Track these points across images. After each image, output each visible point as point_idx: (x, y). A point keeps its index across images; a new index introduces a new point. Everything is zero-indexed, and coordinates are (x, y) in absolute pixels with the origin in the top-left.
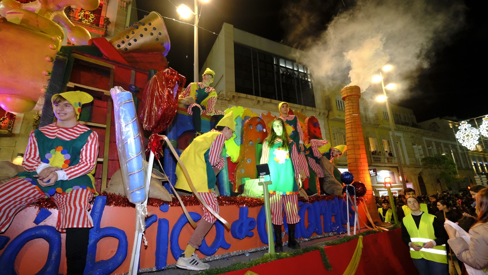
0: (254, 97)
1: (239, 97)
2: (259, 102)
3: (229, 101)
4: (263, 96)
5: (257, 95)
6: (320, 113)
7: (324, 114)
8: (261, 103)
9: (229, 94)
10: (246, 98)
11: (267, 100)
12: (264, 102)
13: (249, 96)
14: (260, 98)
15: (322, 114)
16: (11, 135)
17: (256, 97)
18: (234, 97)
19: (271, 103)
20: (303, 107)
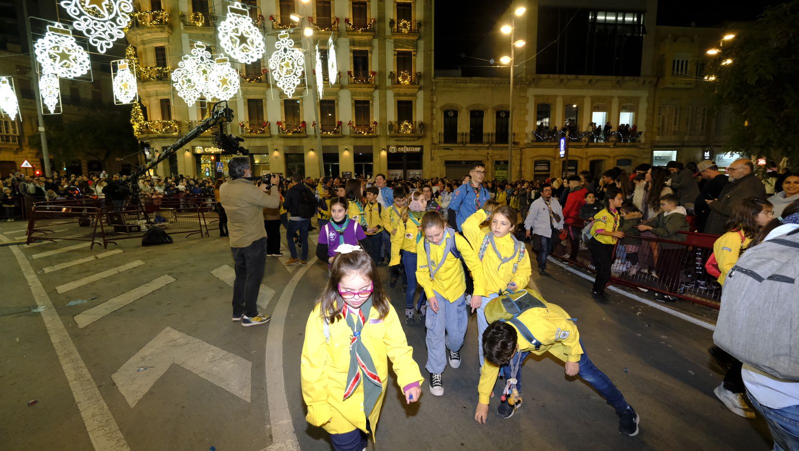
0: (557, 76)
1: (540, 79)
2: (562, 80)
3: (530, 84)
4: (568, 73)
5: (561, 73)
6: (644, 82)
7: (650, 82)
8: (565, 81)
9: (529, 77)
10: (548, 78)
11: (572, 77)
12: (568, 80)
13: (551, 76)
14: (563, 76)
15: (647, 83)
16: (377, 137)
17: (558, 75)
18: (534, 79)
19: (577, 78)
20: (619, 78)
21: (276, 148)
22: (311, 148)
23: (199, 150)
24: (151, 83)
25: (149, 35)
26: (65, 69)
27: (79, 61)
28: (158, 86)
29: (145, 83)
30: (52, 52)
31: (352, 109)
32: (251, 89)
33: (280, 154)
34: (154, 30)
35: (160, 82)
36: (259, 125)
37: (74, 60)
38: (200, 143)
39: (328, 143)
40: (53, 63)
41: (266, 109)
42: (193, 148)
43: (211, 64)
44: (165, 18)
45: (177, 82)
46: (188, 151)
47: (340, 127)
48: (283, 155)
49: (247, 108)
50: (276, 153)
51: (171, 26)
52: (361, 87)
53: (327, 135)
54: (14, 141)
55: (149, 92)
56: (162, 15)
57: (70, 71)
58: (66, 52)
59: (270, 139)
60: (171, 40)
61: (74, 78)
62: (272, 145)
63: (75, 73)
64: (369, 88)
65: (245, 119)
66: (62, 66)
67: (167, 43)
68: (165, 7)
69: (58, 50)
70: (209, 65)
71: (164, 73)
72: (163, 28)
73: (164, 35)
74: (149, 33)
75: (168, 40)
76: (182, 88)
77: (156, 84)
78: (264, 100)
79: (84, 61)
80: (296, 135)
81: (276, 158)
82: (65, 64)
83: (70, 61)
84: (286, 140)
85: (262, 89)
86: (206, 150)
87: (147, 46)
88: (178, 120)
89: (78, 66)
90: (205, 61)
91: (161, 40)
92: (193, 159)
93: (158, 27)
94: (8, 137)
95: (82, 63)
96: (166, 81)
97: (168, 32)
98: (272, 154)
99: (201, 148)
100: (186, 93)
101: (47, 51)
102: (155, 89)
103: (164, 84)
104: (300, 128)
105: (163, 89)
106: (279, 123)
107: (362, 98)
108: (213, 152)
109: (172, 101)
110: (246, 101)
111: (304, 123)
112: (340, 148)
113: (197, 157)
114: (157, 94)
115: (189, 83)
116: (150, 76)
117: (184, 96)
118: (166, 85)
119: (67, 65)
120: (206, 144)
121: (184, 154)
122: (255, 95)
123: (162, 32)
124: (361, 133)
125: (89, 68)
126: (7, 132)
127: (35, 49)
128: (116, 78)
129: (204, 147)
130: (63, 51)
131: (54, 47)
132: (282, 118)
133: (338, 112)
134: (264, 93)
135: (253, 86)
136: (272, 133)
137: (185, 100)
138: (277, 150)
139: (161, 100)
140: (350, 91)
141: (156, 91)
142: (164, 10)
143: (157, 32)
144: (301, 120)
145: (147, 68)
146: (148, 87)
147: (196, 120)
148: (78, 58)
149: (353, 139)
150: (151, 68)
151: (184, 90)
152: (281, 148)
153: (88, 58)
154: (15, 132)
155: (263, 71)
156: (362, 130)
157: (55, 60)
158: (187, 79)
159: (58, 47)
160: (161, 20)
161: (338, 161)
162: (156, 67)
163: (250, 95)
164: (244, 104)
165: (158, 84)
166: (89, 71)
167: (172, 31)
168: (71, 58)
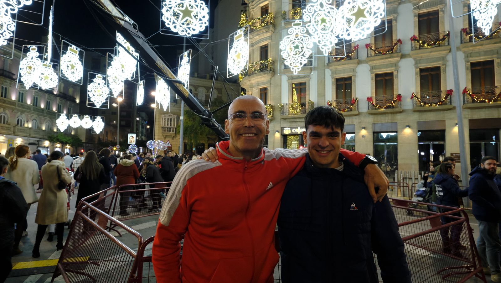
21: (363, 126)
22: (408, 125)
23: (287, 131)
24: (255, 75)
25: (258, 37)
26: (185, 26)
27: (200, 16)
28: (260, 77)
29: (250, 77)
30: (177, 10)
31: (467, 75)
32: (340, 67)
33: (368, 132)
34: (261, 31)
35: (262, 73)
36: (347, 103)
37: (195, 17)
38: (289, 124)
39: (430, 117)
40: (176, 21)
41: (355, 86)
42: (282, 129)
43: (331, 11)
44: (271, 19)
45: (285, 50)
46: (278, 132)
47: (449, 97)
48: (372, 134)
49: (335, 87)
50: (364, 132)
51: (274, 25)
52: (482, 45)
53: (431, 108)
54: (173, 131)
55: (253, 84)
56: (268, 18)
57: (189, 28)
58: (189, 8)
59: (357, 117)
60: (272, 38)
61: (193, 35)
62: (360, 123)
63: (194, 30)
64: (495, 43)
65: (333, 98)
66: (183, 24)
67: (270, 41)
68: (271, 10)
69: (182, 7)
70: (329, 12)
71: (266, 65)
72: (269, 28)
73: (268, 35)
74: (258, 35)
75: (271, 38)
76: (289, 56)
77: (258, 75)
78: (353, 78)
79: (204, 17)
80: (390, 110)
81: (364, 136)
82: (186, 21)
83: (192, 18)
84: (376, 116)
85: (352, 66)
86: (293, 131)
87: (255, 47)
88: (272, 104)
89: (197, 23)
90: (325, 8)
91: (266, 39)
92: (281, 140)
93: (265, 28)
94: (170, 129)
95: (202, 18)
96: (266, 72)
97: (272, 31)
98: (359, 133)
99: (289, 128)
100: (293, 60)
101: (173, 9)
102: (257, 80)
103: (265, 74)
104: (394, 101)
105: (263, 79)
106: (369, 99)
107: (482, 59)
108: (299, 133)
109: (269, 88)
110: (334, 81)
111: (399, 96)
112: (447, 123)
113: (285, 137)
114: (258, 84)
115: (296, 50)
116: (255, 70)
117: (291, 64)
118: (266, 75)
119: (187, 22)
120: (294, 125)
121: (274, 135)
122: (344, 73)
123: (267, 32)
124: (485, 102)
125: (208, 24)
126: (171, 126)
127: (163, 7)
128: (231, 50)
129: (291, 128)
130: (187, 7)
131: (179, 5)
132: (372, 93)
133: (445, 80)
134: (354, 70)
135: (344, 64)
136: (360, 111)
137: (291, 67)
138: (364, 128)
139: (260, 89)
140: (464, 52)
141: (258, 82)
142: (270, 13)
143: (264, 32)
144: (395, 94)
145: (253, 63)
146: (252, 79)
147: (287, 103)
148: (199, 15)
149: (469, 110)
150: (256, 63)
151: (291, 57)
152: (370, 126)
153: (208, 13)
154: (174, 125)
155: (355, 47)
156: (485, 99)
157: (178, 18)
158: (295, 45)
159: (183, 4)
160: (267, 22)
161: (443, 139)
162: (260, 61)
163: (339, 74)
164: (333, 84)
165: (260, 75)
166: (207, 27)
167: (275, 30)
168: (192, 14)
